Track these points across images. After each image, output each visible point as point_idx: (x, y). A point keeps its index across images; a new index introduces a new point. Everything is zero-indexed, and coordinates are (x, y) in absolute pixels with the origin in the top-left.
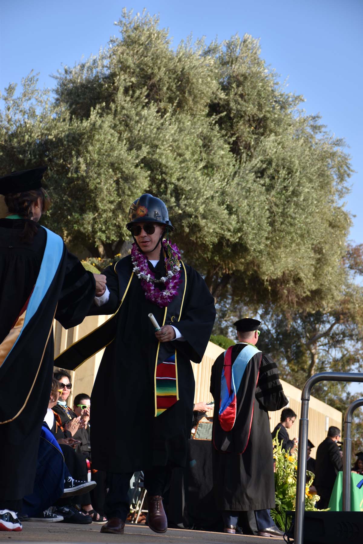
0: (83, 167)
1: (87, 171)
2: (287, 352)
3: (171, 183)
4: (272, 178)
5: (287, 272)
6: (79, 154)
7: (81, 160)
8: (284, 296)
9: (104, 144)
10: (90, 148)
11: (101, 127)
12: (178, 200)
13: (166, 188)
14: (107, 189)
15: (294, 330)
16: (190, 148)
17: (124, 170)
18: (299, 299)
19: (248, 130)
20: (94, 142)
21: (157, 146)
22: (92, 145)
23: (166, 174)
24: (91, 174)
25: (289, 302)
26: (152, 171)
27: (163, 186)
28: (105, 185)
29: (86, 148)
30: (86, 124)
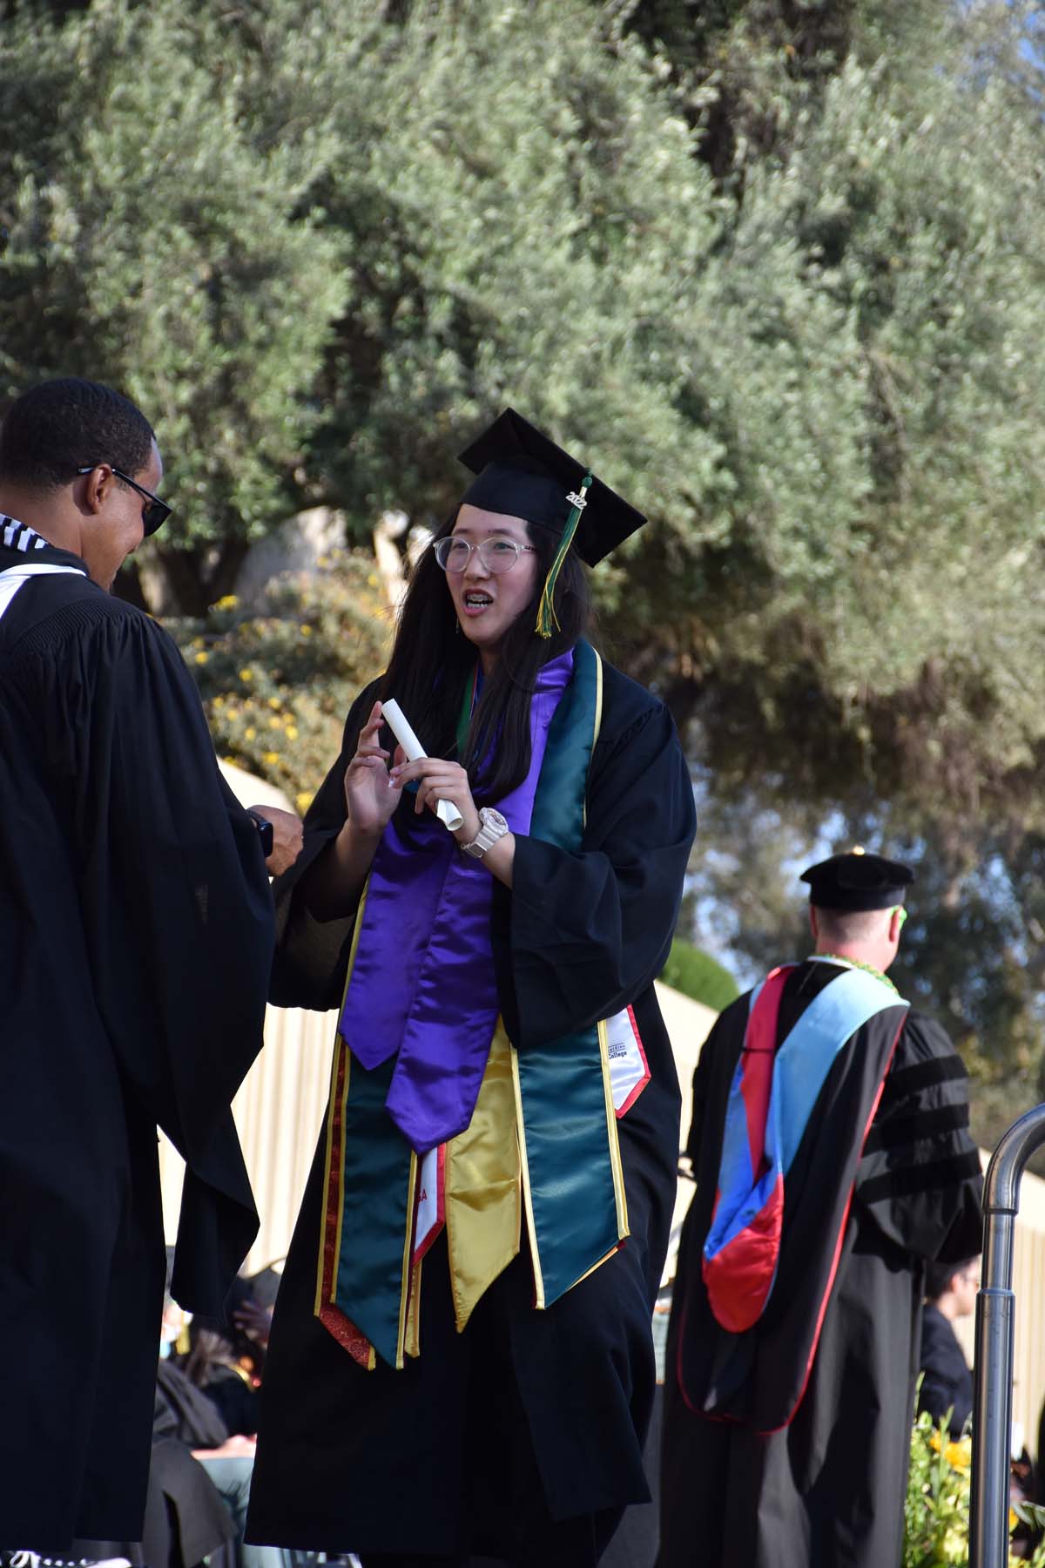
0: (65, 222)
1: (82, 241)
2: (945, 999)
3: (440, 292)
4: (879, 266)
5: (939, 666)
6: (47, 167)
7: (55, 193)
8: (931, 772)
9: (151, 124)
10: (93, 141)
11: (136, 44)
12: (469, 359)
13: (420, 309)
14: (169, 318)
15: (978, 909)
16: (522, 141)
17: (242, 234)
18: (991, 777)
19: (768, 59)
20: (112, 115)
21: (379, 132)
22: (100, 125)
23: (422, 254)
24: (98, 252)
25: (948, 793)
26: (361, 237)
27: (406, 305)
28: (157, 302)
29: (76, 142)
30: (75, 34)
